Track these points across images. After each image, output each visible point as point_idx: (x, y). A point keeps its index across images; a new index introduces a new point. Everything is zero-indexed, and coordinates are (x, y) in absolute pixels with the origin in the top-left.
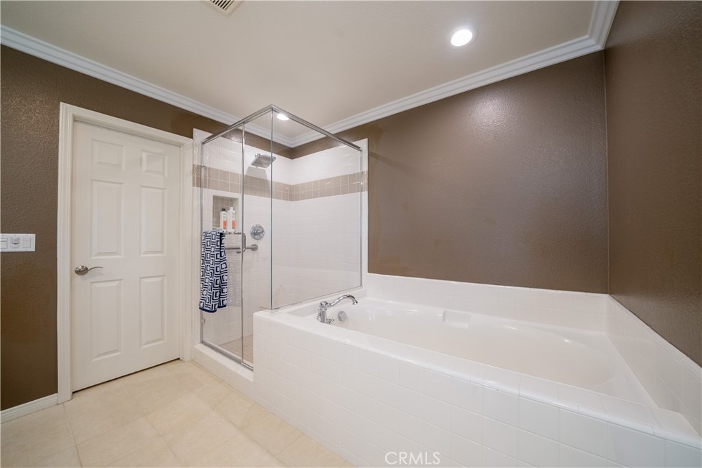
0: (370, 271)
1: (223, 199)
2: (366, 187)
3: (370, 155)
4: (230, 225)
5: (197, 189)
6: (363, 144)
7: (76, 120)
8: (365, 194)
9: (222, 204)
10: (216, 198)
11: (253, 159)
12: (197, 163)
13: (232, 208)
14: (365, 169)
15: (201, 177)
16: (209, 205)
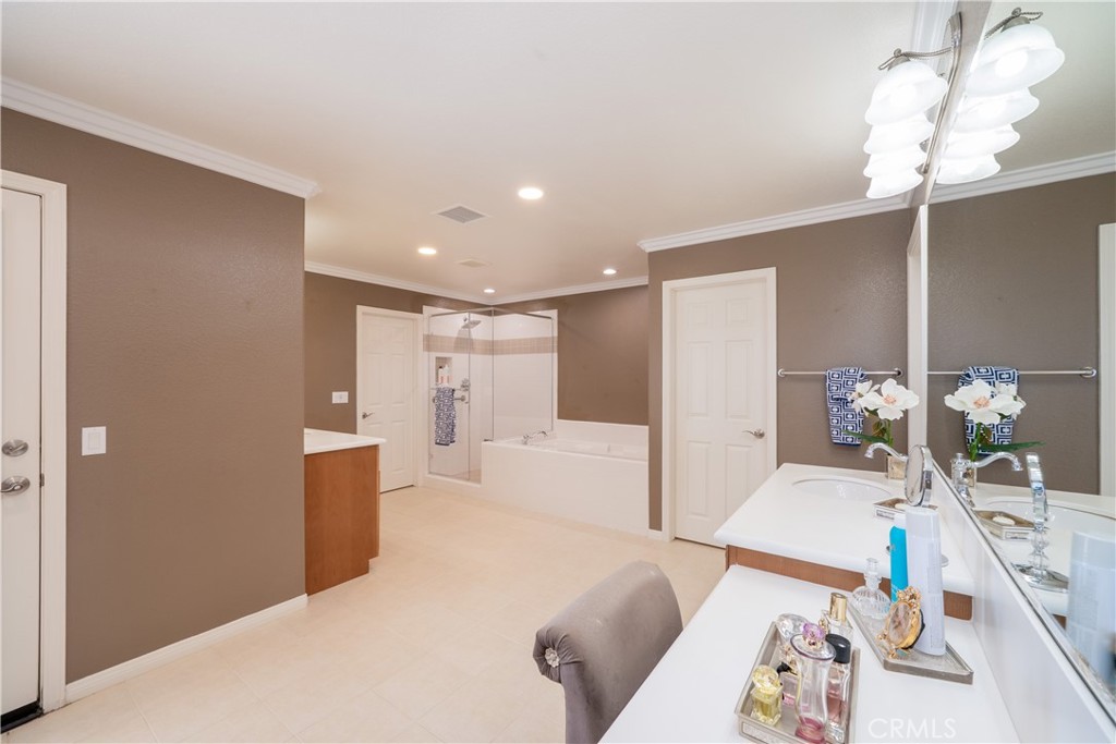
0: (560, 417)
1: (442, 358)
2: (556, 349)
3: (560, 323)
4: (445, 380)
5: (426, 353)
6: (554, 313)
7: (364, 314)
8: (556, 355)
9: (441, 363)
10: (438, 358)
11: (462, 323)
12: (426, 333)
13: (447, 367)
14: (556, 334)
15: (430, 342)
16: (433, 364)
